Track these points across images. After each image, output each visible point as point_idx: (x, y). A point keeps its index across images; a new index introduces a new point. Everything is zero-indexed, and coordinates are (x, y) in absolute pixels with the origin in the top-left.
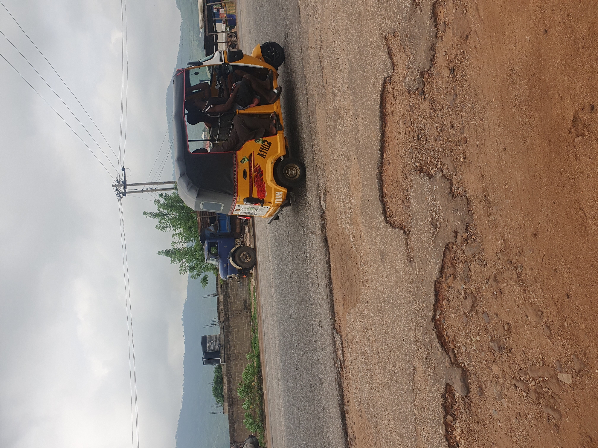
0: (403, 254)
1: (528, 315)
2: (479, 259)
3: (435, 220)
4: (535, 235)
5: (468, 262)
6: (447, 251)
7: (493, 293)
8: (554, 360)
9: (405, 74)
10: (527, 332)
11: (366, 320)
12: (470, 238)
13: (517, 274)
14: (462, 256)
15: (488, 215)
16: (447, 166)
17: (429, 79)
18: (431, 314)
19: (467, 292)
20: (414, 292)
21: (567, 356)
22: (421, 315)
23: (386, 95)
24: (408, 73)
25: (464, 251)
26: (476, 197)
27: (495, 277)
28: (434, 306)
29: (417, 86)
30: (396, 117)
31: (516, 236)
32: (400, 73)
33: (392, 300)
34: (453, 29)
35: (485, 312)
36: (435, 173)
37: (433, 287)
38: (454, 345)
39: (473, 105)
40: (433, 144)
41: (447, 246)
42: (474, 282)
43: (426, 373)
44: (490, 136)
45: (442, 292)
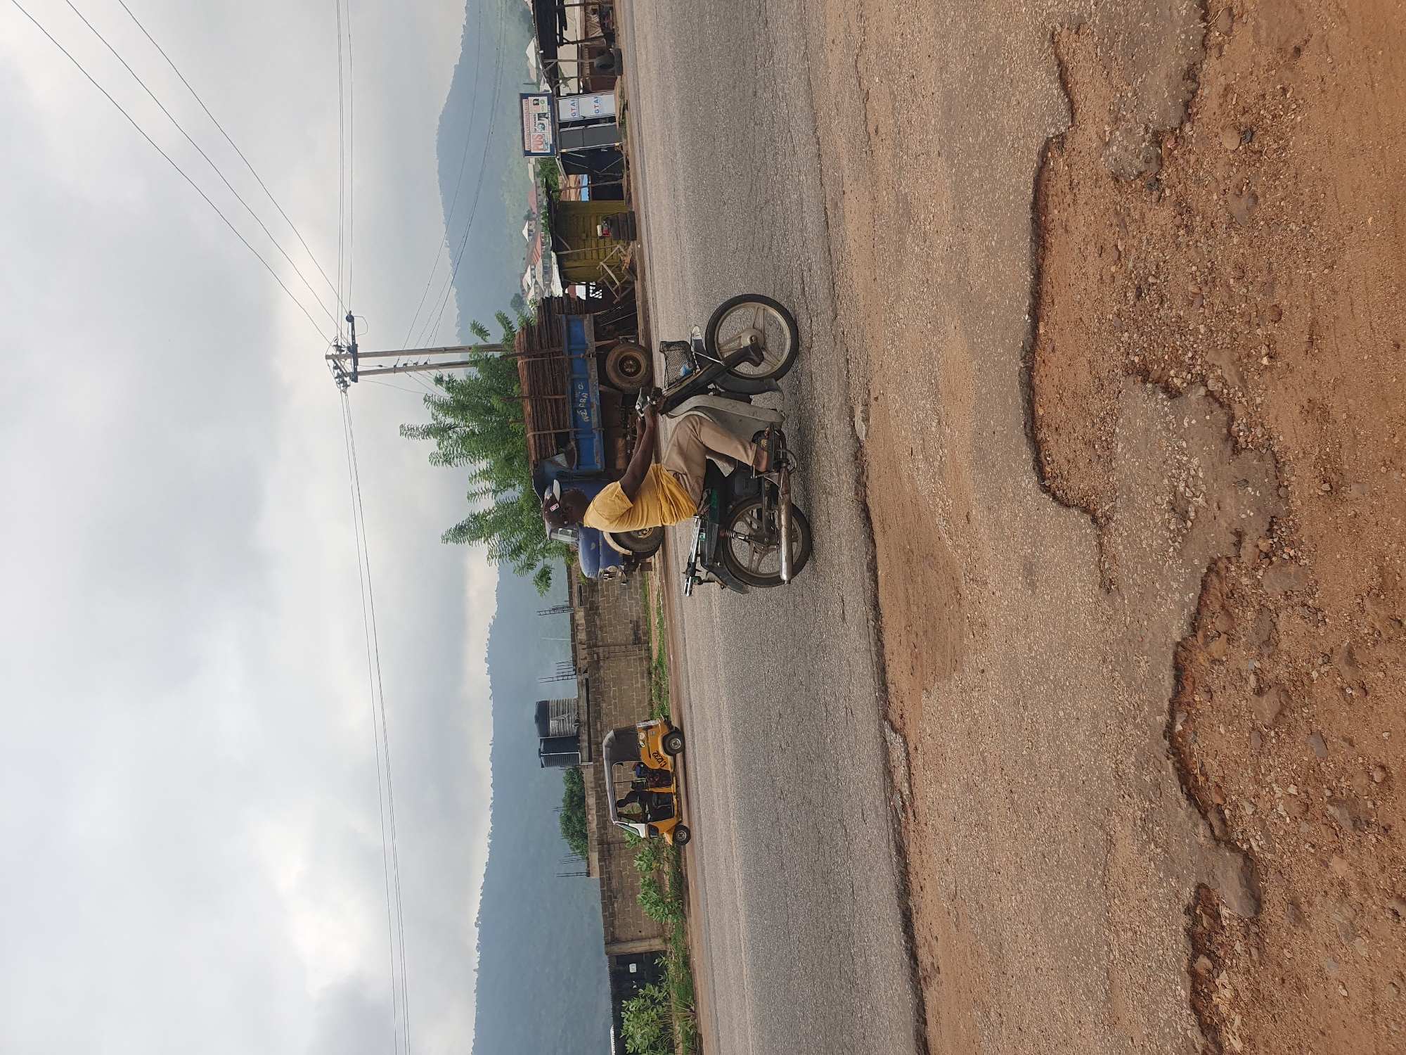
0: (1089, 571)
2: (1304, 605)
3: (1183, 499)
5: (1272, 607)
6: (1213, 576)
7: (1343, 690)
9: (1107, 133)
12: (1280, 552)
14: (1253, 591)
15: (1337, 502)
16: (1219, 371)
17: (1176, 152)
18: (1162, 719)
19: (1265, 678)
20: (1117, 663)
22: (1135, 718)
23: (1049, 180)
24: (1118, 133)
25: (1259, 582)
26: (1301, 456)
27: (1350, 653)
28: (1171, 702)
29: (1139, 164)
30: (1077, 238)
32: (1091, 130)
33: (1055, 676)
34: (1256, 30)
35: (1314, 730)
36: (1185, 385)
37: (1171, 658)
38: (1221, 796)
39: (1305, 228)
40: (1182, 313)
41: (1213, 566)
42: (1285, 658)
43: (1141, 852)
44: (1355, 311)
45: (1192, 670)
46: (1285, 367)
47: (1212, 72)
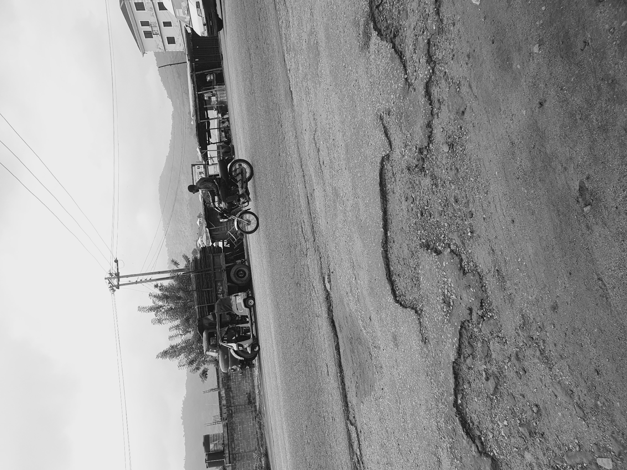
0: (417, 335)
1: (559, 395)
2: (498, 336)
3: (447, 297)
4: (555, 309)
5: (487, 340)
6: (463, 330)
7: (517, 372)
8: (591, 443)
9: (403, 151)
10: (559, 413)
11: (382, 409)
12: (486, 315)
13: (540, 350)
14: (479, 334)
15: (503, 290)
16: (454, 241)
17: (428, 156)
18: (452, 398)
19: (489, 373)
20: (432, 375)
21: (604, 438)
22: (442, 400)
23: (385, 174)
24: (406, 151)
25: (481, 329)
26: (488, 272)
27: (517, 355)
28: (455, 390)
29: (415, 161)
30: (397, 194)
31: (535, 310)
32: (398, 151)
34: (448, 106)
35: (509, 393)
36: (442, 249)
37: (452, 369)
38: (479, 431)
39: (476, 179)
40: (438, 220)
41: (463, 325)
42: (495, 362)
43: (452, 464)
44: (497, 209)
45: (461, 374)
46: (477, 236)
47: (436, 124)
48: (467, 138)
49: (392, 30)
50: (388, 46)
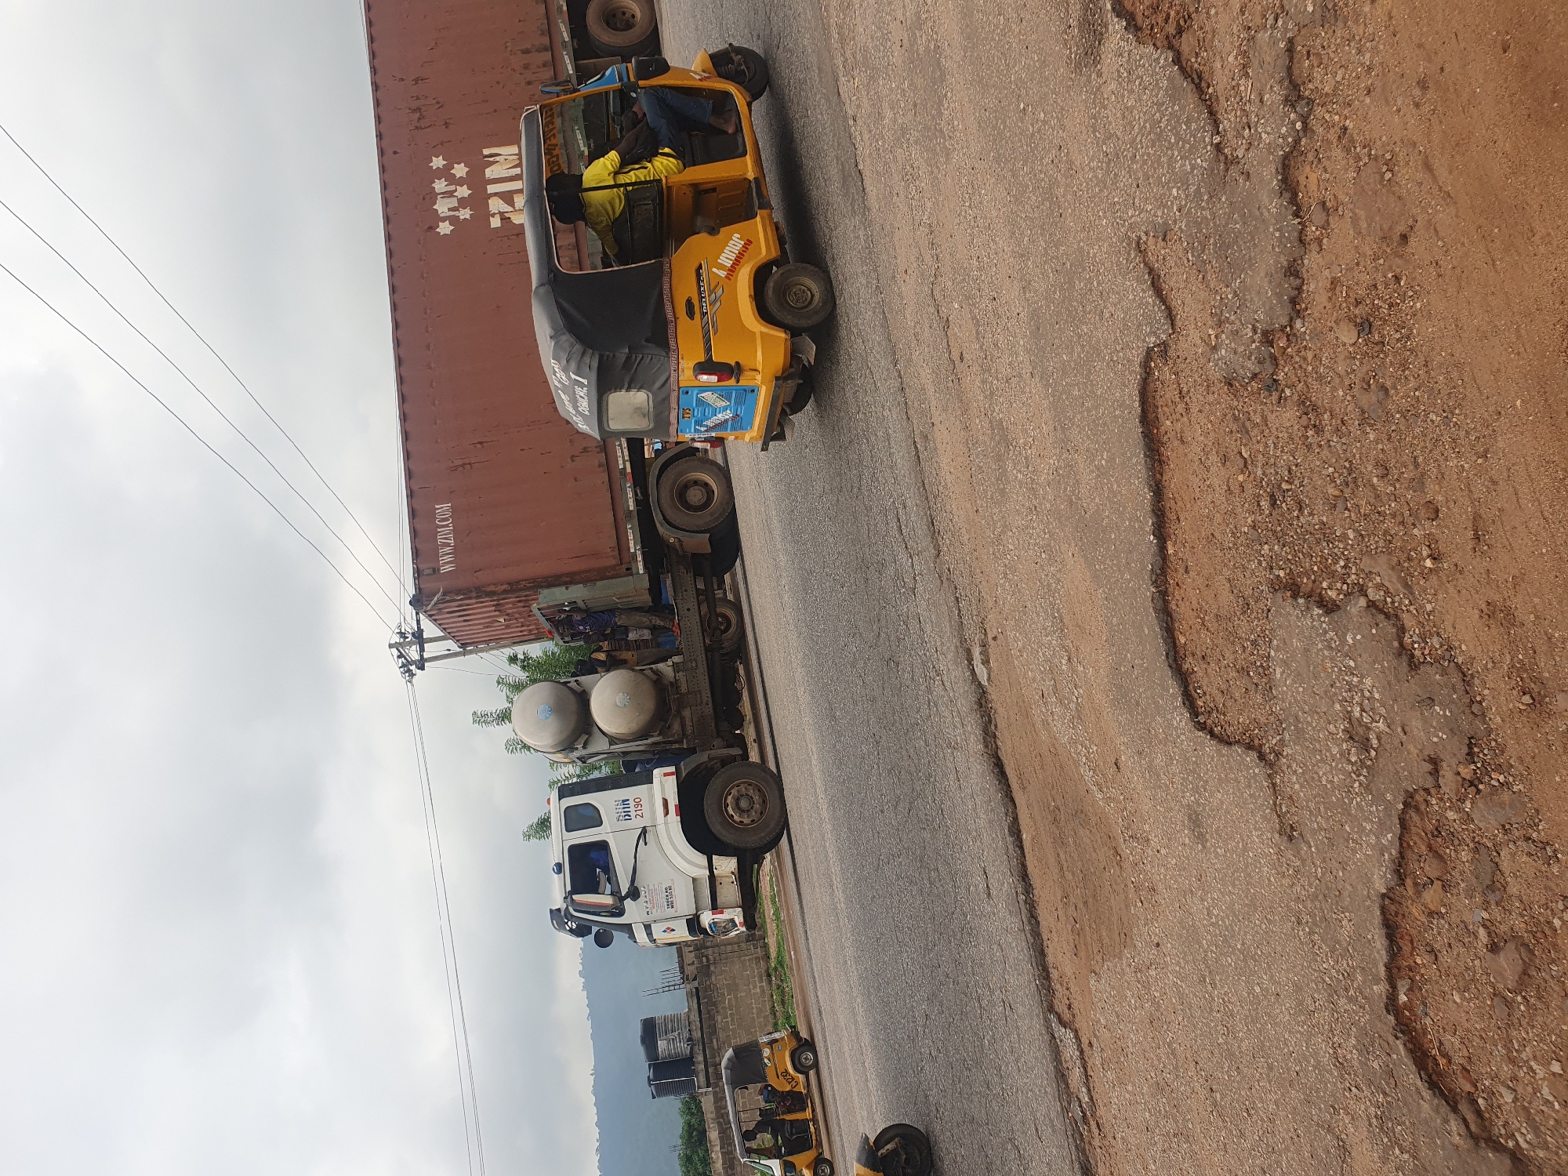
0: (1264, 817)
2: (1528, 839)
3: (1361, 725)
5: (1490, 845)
6: (1412, 812)
9: (1213, 337)
11: (1156, 994)
12: (1487, 778)
14: (1464, 827)
16: (1379, 578)
17: (1289, 350)
18: (1380, 989)
19: (1497, 931)
20: (1315, 923)
22: (1347, 990)
23: (1156, 391)
24: (1224, 336)
25: (1469, 816)
26: (1490, 665)
28: (1388, 967)
29: (1252, 366)
30: (1195, 447)
32: (1195, 336)
33: (1243, 945)
34: (1355, 220)
36: (1341, 596)
37: (1378, 913)
38: (1470, 1082)
39: (1447, 417)
40: (1325, 520)
41: (1411, 800)
42: (1517, 904)
43: (1384, 1160)
44: (1520, 501)
45: (1406, 926)
46: (1453, 568)
47: (1315, 266)
48: (1418, 305)
49: (1168, 15)
50: (1158, 59)
